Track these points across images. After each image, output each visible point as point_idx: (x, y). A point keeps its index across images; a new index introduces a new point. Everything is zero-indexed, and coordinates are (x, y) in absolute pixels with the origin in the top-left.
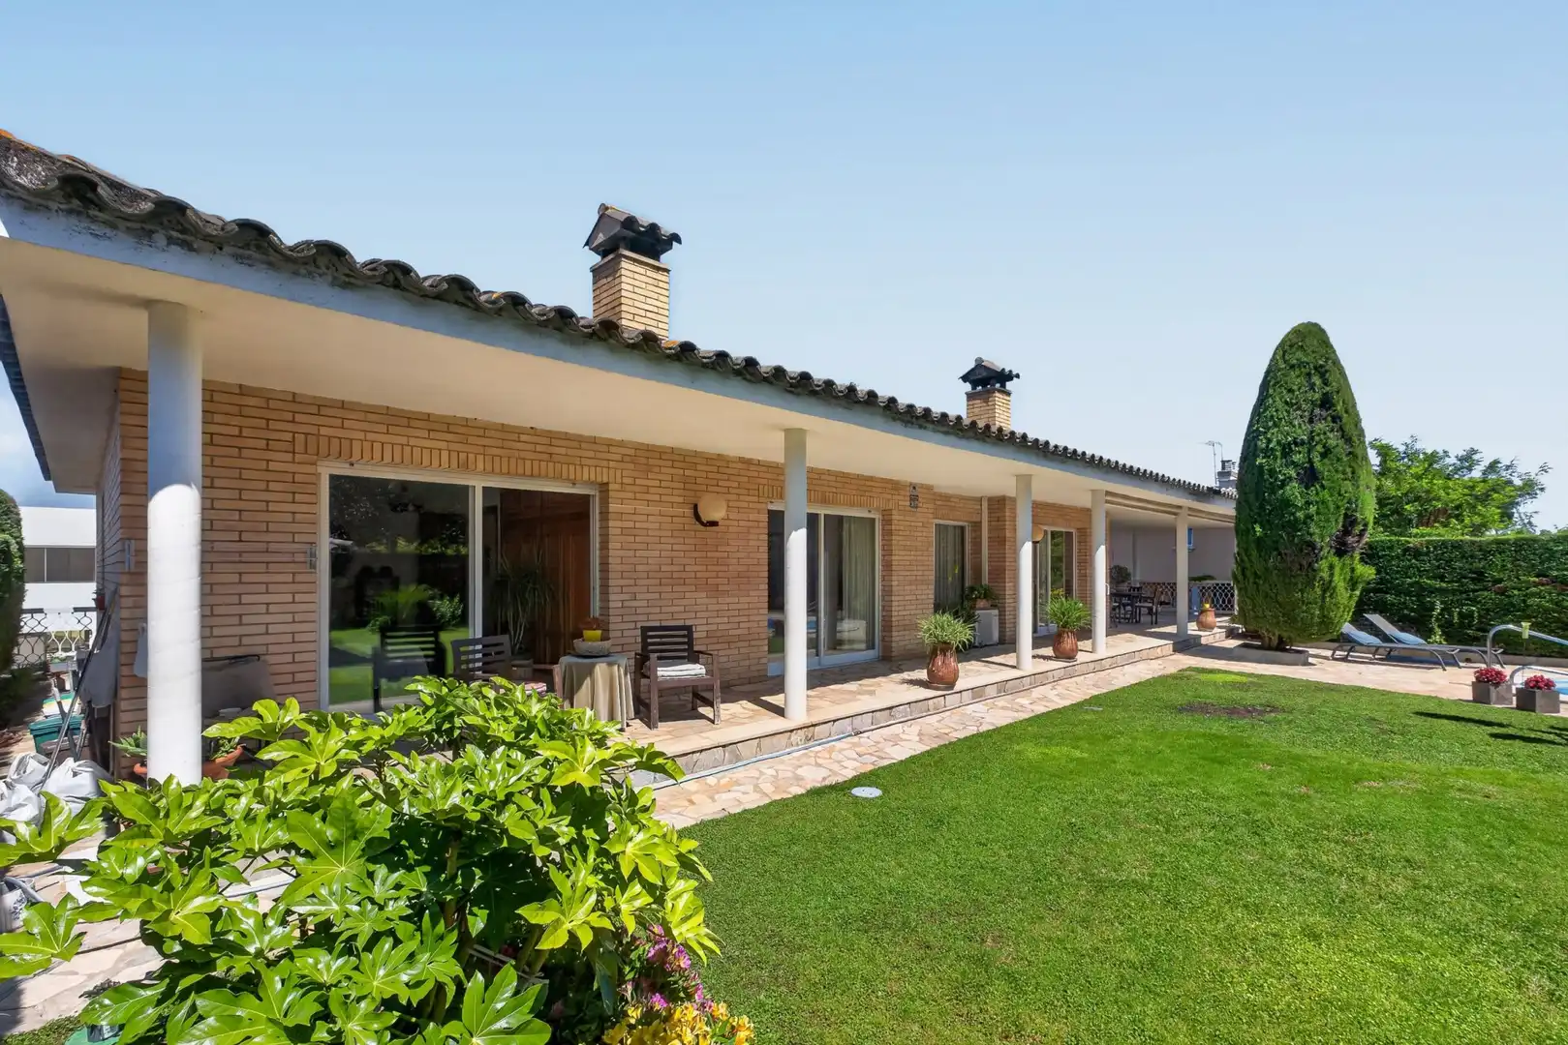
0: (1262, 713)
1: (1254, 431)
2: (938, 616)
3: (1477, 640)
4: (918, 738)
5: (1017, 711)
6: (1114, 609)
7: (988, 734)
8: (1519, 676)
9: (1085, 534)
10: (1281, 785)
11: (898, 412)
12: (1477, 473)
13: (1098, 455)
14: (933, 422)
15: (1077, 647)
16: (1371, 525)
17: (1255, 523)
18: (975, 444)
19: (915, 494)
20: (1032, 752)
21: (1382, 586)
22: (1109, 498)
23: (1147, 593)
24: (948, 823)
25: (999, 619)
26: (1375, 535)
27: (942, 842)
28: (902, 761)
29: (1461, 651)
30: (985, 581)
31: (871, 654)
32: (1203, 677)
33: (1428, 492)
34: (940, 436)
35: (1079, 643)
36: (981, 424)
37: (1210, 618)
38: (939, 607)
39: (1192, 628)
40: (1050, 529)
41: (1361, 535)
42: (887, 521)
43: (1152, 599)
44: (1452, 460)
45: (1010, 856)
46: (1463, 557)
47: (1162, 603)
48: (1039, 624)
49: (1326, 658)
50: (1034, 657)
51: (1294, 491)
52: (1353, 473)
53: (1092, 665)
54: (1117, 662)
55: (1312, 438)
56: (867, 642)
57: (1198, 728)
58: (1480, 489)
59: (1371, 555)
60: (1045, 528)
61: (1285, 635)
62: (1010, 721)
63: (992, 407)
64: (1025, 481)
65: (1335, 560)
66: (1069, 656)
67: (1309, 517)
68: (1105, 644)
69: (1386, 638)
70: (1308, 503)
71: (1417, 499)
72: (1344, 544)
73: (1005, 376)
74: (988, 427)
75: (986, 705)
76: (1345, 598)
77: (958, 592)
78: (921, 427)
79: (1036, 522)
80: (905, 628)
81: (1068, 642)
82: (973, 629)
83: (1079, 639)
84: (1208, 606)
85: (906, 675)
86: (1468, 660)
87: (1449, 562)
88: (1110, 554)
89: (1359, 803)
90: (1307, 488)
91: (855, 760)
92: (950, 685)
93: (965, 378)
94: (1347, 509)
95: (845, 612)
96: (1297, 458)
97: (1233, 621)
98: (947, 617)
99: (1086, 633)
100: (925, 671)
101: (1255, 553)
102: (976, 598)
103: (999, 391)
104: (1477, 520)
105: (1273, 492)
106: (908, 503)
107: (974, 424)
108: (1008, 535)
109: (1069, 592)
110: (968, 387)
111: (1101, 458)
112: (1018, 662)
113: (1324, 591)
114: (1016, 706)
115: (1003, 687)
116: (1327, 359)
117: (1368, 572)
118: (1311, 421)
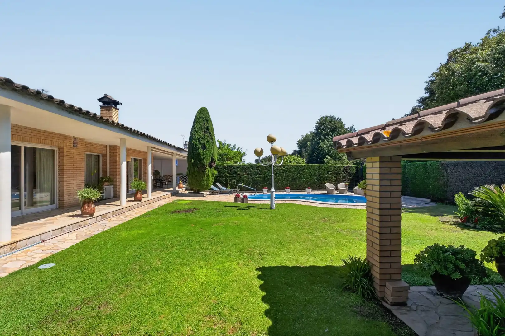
0: (193, 211)
1: (192, 134)
2: (86, 189)
3: (235, 188)
4: (75, 238)
5: (119, 221)
6: (155, 183)
7: (108, 231)
8: (242, 195)
9: (145, 160)
10: (196, 229)
11: (65, 107)
12: (236, 150)
13: (149, 135)
14: (83, 114)
15: (142, 197)
16: (217, 161)
17: (192, 159)
18: (102, 125)
19: (76, 141)
20: (124, 234)
21: (219, 175)
22: (152, 149)
23: (164, 178)
24: (88, 268)
25: (114, 189)
26: (217, 163)
27: (85, 277)
28: (67, 249)
29: (233, 190)
30: (108, 175)
31: (54, 206)
32: (179, 202)
33: (228, 153)
34: (87, 120)
35: (143, 195)
36: (105, 118)
37: (181, 185)
38: (87, 185)
39: (177, 188)
40: (133, 158)
41: (214, 163)
42: (61, 152)
43: (166, 180)
44: (232, 146)
45: (113, 273)
46: (233, 169)
47: (169, 181)
48: (130, 190)
49: (208, 194)
50: (127, 201)
51: (201, 150)
52: (213, 147)
53: (147, 202)
54: (154, 200)
55: (205, 138)
56: (50, 201)
57: (177, 217)
58: (237, 153)
59: (217, 169)
60: (131, 157)
61: (199, 189)
62: (117, 225)
63: (111, 113)
64: (123, 141)
65: (210, 169)
66: (140, 200)
67: (204, 158)
68: (151, 195)
69: (220, 189)
70: (204, 154)
71: (226, 155)
72: (211, 165)
73: (116, 103)
74: (107, 120)
75: (107, 220)
76: (211, 179)
77: (96, 180)
78: (77, 115)
79: (128, 155)
80: (70, 194)
81: (139, 195)
82: (102, 193)
83: (143, 194)
84: (181, 182)
85: (71, 213)
86: (234, 193)
87: (231, 170)
88: (153, 167)
89: (213, 230)
90: (204, 150)
91: (41, 253)
92: (91, 215)
93: (100, 100)
94: (212, 156)
95: (38, 190)
96: (201, 142)
97: (187, 186)
98: (90, 190)
99: (145, 192)
100: (80, 211)
101: (192, 166)
102: (104, 182)
103: (114, 108)
104: (236, 160)
105: (196, 151)
106: (72, 145)
107: (101, 118)
108: (117, 159)
109: (140, 179)
110: (101, 104)
111: (150, 136)
112: (121, 204)
113: (207, 177)
114: (119, 219)
115: (114, 213)
116: (208, 118)
117: (216, 172)
118: (204, 133)
